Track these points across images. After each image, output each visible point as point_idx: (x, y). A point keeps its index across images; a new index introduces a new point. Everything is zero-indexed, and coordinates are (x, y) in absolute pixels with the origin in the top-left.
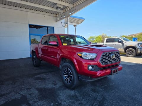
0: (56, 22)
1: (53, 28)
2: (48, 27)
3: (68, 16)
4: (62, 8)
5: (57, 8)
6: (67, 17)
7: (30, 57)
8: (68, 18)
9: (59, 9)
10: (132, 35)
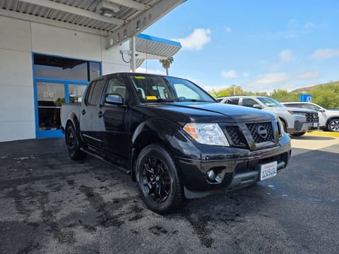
0: (107, 49)
1: (100, 63)
2: (88, 62)
3: (134, 35)
4: (116, 11)
5: (104, 11)
6: (131, 37)
7: (35, 137)
8: (134, 38)
9: (110, 15)
10: (301, 90)
